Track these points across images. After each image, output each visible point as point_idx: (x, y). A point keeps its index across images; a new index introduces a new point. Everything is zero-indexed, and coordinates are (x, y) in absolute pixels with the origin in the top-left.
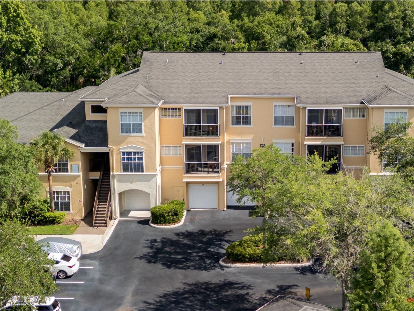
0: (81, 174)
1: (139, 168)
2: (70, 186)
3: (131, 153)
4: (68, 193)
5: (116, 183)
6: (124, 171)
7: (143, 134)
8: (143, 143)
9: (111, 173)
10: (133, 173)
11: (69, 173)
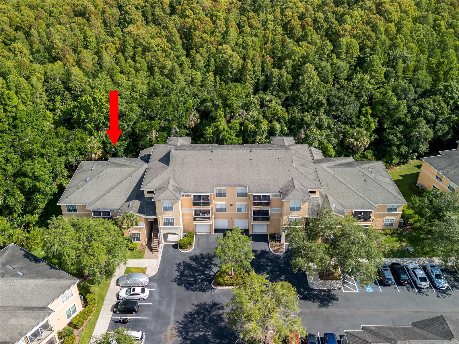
0: (144, 227)
1: (172, 224)
2: (140, 231)
3: (168, 218)
4: (139, 234)
5: (161, 230)
6: (165, 225)
7: (174, 211)
8: (174, 215)
9: (159, 227)
10: (169, 226)
11: (139, 226)
